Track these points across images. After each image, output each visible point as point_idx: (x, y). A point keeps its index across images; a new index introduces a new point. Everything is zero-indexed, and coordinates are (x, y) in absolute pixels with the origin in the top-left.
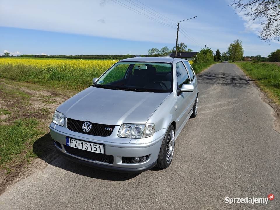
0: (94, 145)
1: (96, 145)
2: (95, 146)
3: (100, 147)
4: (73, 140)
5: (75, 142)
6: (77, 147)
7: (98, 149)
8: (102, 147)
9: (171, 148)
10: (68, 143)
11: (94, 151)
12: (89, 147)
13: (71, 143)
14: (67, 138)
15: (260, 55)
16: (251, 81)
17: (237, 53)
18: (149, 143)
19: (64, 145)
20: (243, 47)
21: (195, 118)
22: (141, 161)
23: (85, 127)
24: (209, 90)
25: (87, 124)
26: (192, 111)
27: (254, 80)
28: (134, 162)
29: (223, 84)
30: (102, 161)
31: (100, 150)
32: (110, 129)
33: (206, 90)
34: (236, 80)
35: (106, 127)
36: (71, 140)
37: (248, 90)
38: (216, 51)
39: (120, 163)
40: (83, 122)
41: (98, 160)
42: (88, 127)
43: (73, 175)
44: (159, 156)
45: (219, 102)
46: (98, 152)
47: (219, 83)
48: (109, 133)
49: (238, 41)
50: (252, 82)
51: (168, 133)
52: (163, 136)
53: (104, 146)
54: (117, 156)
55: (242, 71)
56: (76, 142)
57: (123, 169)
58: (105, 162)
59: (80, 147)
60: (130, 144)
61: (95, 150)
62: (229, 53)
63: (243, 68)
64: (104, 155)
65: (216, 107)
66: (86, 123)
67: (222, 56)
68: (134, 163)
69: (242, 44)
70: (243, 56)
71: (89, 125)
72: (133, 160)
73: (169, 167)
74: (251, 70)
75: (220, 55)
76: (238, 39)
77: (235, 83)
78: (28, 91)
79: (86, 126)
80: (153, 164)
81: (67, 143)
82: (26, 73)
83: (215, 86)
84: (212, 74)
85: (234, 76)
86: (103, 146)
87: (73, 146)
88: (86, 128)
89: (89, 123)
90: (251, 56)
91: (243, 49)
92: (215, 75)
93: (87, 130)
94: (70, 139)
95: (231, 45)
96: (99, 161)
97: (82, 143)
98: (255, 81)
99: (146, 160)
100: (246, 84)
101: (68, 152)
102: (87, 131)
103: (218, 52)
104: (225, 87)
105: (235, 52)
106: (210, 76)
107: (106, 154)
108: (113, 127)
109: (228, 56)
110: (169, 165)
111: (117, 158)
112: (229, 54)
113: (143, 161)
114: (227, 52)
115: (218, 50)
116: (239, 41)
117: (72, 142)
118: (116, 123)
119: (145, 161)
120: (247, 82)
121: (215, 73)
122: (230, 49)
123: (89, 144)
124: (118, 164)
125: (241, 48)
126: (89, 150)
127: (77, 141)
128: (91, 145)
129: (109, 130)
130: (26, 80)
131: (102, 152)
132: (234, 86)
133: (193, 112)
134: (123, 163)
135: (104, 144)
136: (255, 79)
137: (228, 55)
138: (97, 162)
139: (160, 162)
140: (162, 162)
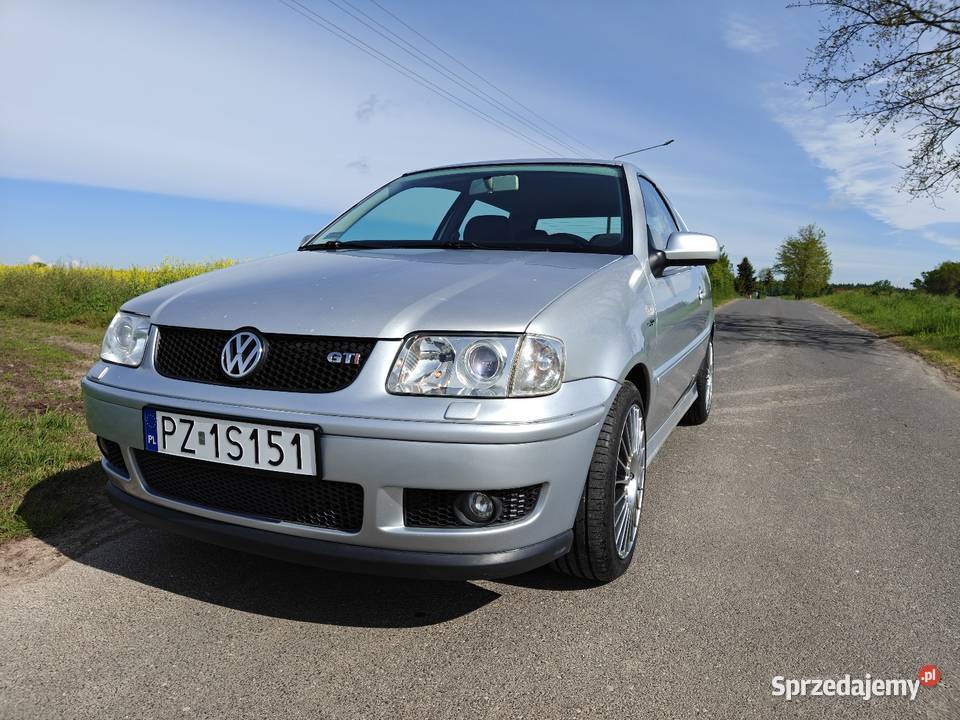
0: (270, 433)
1: (279, 434)
2: (275, 439)
3: (296, 440)
4: (176, 418)
5: (182, 429)
6: (193, 452)
7: (290, 452)
8: (307, 437)
9: (631, 489)
10: (151, 438)
11: (271, 462)
12: (248, 447)
13: (165, 433)
14: (150, 410)
15: (886, 282)
16: (881, 338)
17: (809, 270)
18: (536, 422)
19: (136, 452)
20: (828, 250)
21: (704, 424)
22: (499, 514)
23: (234, 353)
24: (737, 356)
25: (244, 338)
26: (694, 392)
27: (892, 336)
28: (464, 519)
29: (784, 343)
30: (308, 522)
31: (296, 460)
32: (353, 358)
33: (728, 356)
34: (826, 334)
35: (332, 350)
36: (164, 418)
37: (878, 360)
38: (740, 262)
39: (397, 526)
40: (225, 335)
41: (287, 519)
42: (246, 354)
43: (173, 605)
44: (584, 509)
45: (787, 383)
46: (288, 467)
47: (769, 340)
48: (344, 375)
49: (810, 230)
50: (884, 341)
51: (620, 408)
52: (602, 410)
53: (319, 434)
54: (384, 487)
55: (840, 316)
56: (188, 425)
57: (407, 554)
58: (322, 524)
59: (204, 454)
60: (447, 420)
61: (276, 459)
62: (782, 269)
63: (841, 307)
64: (317, 482)
65: (776, 396)
66: (238, 337)
67: (758, 280)
68: (464, 526)
69: (824, 240)
70: (830, 282)
71: (253, 345)
72: (456, 509)
73: (622, 579)
74: (871, 311)
75: (754, 276)
76: (812, 224)
77: (826, 343)
78: (72, 344)
79: (240, 350)
80: (557, 542)
81: (145, 439)
82: (78, 293)
83: (755, 346)
84: (738, 321)
85: (819, 326)
86: (311, 432)
87: (172, 448)
88: (238, 358)
89: (252, 336)
90: (855, 284)
91: (831, 257)
92: (748, 321)
93: (242, 368)
94: (159, 415)
95: (789, 244)
96: (293, 520)
97: (214, 430)
98: (896, 339)
99: (523, 515)
100: (863, 345)
101: (153, 486)
102: (242, 374)
103: (745, 267)
104: (793, 350)
105: (803, 265)
106: (729, 324)
107: (329, 476)
108: (366, 346)
109: (778, 283)
110: (624, 565)
111: (382, 493)
112: (785, 272)
113: (506, 519)
114: (777, 266)
115: (745, 260)
116: (815, 231)
117: (169, 427)
118: (380, 330)
119: (520, 516)
120: (869, 341)
121: (748, 318)
122: (784, 257)
123: (247, 429)
124: (385, 529)
125: (822, 254)
126: (247, 462)
127: (192, 423)
128: (254, 436)
129: (348, 361)
130: (72, 318)
131: (308, 469)
132: (824, 349)
133: (696, 395)
134: (408, 523)
135: (317, 425)
136: (892, 333)
137: (779, 277)
138: (285, 526)
139: (587, 540)
140: (597, 541)
